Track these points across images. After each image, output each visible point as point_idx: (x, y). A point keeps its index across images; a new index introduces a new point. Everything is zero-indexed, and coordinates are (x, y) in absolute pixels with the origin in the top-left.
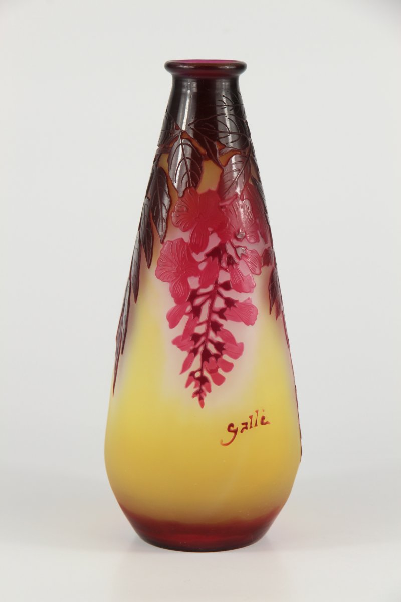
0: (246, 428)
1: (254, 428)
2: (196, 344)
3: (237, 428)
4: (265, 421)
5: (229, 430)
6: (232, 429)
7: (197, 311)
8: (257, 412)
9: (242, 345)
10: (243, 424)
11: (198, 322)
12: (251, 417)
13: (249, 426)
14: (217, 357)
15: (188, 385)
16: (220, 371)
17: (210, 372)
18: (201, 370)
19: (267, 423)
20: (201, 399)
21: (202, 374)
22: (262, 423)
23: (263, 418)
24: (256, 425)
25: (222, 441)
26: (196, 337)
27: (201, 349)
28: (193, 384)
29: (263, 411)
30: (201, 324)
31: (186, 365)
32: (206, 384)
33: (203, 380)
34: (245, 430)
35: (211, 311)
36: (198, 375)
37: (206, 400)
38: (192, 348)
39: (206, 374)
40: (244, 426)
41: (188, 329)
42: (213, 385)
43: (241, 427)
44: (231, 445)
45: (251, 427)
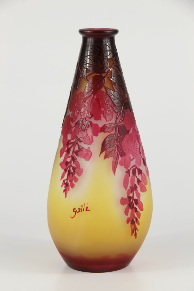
0: (80, 211)
1: (83, 212)
2: (66, 166)
3: (77, 211)
4: (88, 209)
5: (74, 211)
6: (75, 210)
7: (68, 151)
8: (85, 204)
9: (82, 169)
10: (79, 209)
11: (69, 156)
12: (82, 206)
13: (81, 210)
14: (73, 174)
15: (62, 186)
16: (73, 181)
17: (70, 181)
18: (67, 179)
19: (89, 210)
20: (66, 194)
21: (67, 181)
22: (86, 210)
23: (87, 208)
24: (84, 210)
25: (71, 216)
26: (67, 163)
27: (68, 169)
28: (64, 186)
29: (88, 204)
30: (69, 157)
31: (63, 176)
32: (68, 186)
33: (67, 185)
34: (79, 212)
35: (73, 152)
36: (66, 182)
37: (67, 194)
38: (65, 168)
39: (69, 182)
40: (79, 210)
41: (65, 159)
42: (70, 187)
43: (78, 210)
44: (74, 218)
45: (82, 211)
